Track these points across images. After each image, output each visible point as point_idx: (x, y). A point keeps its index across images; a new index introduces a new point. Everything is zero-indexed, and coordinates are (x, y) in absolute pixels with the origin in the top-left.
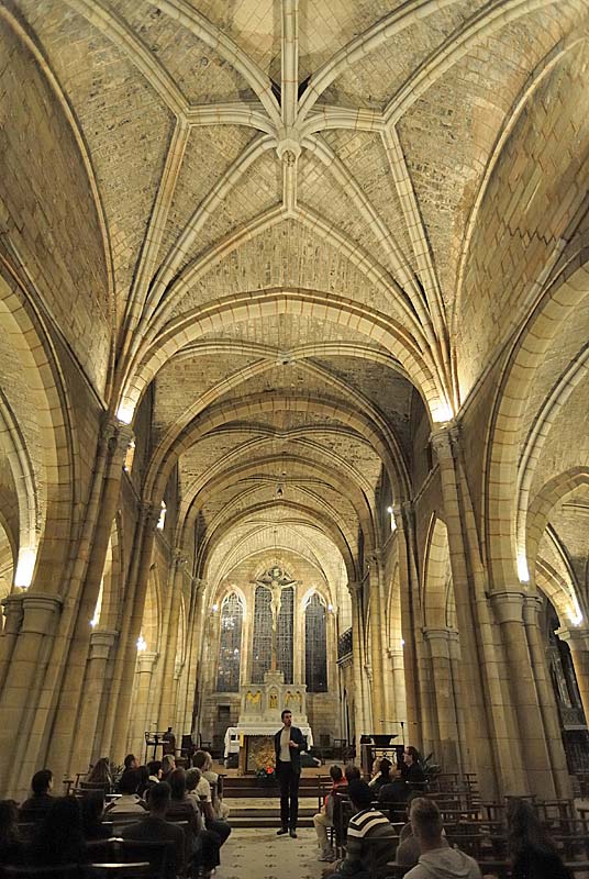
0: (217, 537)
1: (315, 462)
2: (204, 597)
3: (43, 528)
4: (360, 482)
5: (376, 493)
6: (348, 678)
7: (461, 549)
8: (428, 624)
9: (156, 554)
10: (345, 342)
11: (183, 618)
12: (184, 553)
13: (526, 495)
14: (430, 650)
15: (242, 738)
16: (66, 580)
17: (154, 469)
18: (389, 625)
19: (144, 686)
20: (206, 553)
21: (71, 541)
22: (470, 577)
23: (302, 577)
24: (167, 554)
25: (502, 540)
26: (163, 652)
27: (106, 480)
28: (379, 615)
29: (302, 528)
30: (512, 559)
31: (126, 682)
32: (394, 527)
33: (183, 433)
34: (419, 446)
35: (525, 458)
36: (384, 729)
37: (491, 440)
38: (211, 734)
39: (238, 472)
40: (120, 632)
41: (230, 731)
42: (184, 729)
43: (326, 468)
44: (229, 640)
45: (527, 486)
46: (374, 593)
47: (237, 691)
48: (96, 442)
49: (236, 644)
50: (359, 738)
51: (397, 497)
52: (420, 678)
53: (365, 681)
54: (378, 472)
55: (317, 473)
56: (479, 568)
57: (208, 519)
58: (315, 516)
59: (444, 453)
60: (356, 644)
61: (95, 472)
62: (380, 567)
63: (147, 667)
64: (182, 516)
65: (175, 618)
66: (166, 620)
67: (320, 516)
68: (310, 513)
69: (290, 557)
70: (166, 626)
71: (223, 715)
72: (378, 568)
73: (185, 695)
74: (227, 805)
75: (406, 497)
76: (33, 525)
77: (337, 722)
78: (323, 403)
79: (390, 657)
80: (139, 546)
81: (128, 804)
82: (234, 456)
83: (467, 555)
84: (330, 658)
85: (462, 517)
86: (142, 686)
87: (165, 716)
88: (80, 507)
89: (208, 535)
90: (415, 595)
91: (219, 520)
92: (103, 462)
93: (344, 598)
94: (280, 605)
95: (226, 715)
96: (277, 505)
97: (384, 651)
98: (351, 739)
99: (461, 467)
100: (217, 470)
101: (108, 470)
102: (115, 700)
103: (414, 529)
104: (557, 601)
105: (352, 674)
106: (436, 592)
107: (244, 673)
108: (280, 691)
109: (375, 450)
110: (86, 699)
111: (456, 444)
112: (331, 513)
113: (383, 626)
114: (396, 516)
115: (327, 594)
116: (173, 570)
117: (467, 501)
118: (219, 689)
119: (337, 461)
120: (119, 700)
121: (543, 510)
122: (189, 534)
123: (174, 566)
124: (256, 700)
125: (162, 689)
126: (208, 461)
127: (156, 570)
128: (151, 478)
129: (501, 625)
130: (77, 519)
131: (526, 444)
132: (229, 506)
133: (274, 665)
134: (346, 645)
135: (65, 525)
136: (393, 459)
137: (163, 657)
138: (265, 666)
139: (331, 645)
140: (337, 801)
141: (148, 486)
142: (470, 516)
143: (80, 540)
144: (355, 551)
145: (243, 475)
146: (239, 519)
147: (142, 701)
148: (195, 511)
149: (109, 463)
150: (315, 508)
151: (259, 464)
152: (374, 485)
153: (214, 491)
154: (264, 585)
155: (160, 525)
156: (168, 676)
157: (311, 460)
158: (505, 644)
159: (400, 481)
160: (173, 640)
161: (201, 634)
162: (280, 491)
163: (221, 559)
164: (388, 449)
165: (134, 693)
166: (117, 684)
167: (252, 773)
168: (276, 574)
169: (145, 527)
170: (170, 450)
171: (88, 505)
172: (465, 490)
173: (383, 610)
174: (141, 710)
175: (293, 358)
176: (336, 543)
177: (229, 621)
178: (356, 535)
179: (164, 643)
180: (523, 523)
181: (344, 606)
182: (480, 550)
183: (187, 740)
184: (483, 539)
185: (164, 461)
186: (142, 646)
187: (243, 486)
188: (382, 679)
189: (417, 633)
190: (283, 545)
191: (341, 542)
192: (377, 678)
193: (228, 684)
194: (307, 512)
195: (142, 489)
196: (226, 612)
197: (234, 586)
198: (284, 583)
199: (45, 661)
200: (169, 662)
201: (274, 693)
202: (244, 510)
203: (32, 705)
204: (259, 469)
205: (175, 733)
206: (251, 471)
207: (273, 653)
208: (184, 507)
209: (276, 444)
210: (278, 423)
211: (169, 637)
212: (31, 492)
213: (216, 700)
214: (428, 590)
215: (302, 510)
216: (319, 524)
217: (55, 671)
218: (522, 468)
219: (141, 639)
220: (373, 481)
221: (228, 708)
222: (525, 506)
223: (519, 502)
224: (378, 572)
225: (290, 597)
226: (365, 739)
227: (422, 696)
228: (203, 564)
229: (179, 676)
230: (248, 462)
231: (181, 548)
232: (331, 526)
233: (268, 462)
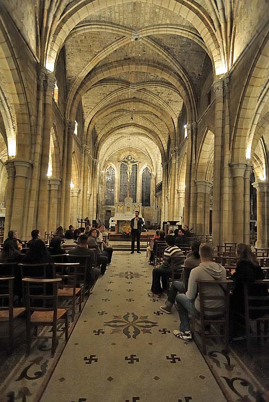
0: (103, 140)
1: (150, 103)
2: (98, 168)
3: (16, 128)
4: (171, 114)
5: (179, 120)
6: (159, 201)
7: (220, 143)
8: (197, 179)
9: (75, 146)
10: (171, 25)
11: (89, 176)
12: (88, 147)
13: (258, 116)
14: (197, 189)
15: (116, 221)
16: (32, 154)
17: (69, 103)
18: (179, 180)
19: (75, 202)
20: (98, 148)
21: (32, 135)
22: (223, 157)
23: (141, 160)
24: (80, 147)
25: (242, 139)
26: (82, 189)
27: (45, 104)
28: (175, 176)
29: (141, 137)
30: (244, 148)
31: (67, 199)
32: (186, 135)
33: (83, 83)
34: (204, 92)
35: (262, 95)
36: (173, 219)
37: (247, 84)
38: (104, 220)
39: (111, 107)
40: (62, 179)
41: (111, 219)
42: (93, 217)
43: (155, 106)
44: (110, 185)
45: (260, 111)
46: (173, 166)
47: (114, 205)
48: (36, 82)
49: (113, 187)
50: (162, 223)
51: (189, 121)
52: (191, 200)
53: (166, 202)
54: (180, 109)
55: (150, 109)
56: (228, 152)
57: (98, 132)
58: (148, 132)
59: (219, 93)
60: (163, 188)
61: (38, 99)
62: (177, 154)
63: (76, 194)
64: (86, 129)
65: (86, 175)
66: (82, 176)
67: (151, 131)
68: (146, 130)
69: (136, 151)
70: (82, 178)
71: (108, 214)
72: (176, 156)
73: (92, 205)
74: (111, 244)
75: (194, 120)
76: (12, 127)
77: (154, 217)
78: (156, 67)
79: (178, 193)
80: (66, 141)
81: (71, 242)
82: (109, 99)
83: (223, 147)
84: (152, 193)
85: (223, 128)
86: (74, 202)
87: (85, 213)
88: (33, 118)
89: (99, 139)
90: (193, 166)
91: (103, 133)
92: (42, 94)
93: (159, 170)
94: (131, 172)
95: (109, 213)
96: (130, 125)
97: (176, 190)
98: (159, 223)
99: (227, 101)
100: (101, 106)
101: (45, 98)
102: (63, 206)
103: (196, 136)
104: (256, 171)
105: (161, 200)
106: (203, 165)
107: (116, 198)
108: (131, 205)
109: (181, 96)
110: (51, 205)
111: (226, 88)
112: (156, 130)
113: (176, 180)
114: (188, 130)
115: (152, 168)
116: (83, 154)
117: (227, 119)
118: (106, 204)
119: (161, 102)
120: (65, 206)
121: (264, 125)
122: (90, 138)
123: (84, 152)
124: (121, 208)
125: (83, 203)
126: (96, 101)
127: (76, 154)
128: (68, 108)
129: (234, 178)
130: (33, 124)
131: (265, 87)
132: (108, 126)
133: (128, 195)
134: (159, 188)
135: (27, 127)
136: (190, 101)
137: (82, 191)
138: (125, 196)
139: (153, 188)
140: (155, 243)
141: (68, 112)
142: (227, 127)
143: (36, 135)
144: (166, 148)
145: (114, 109)
146: (112, 132)
147: (75, 207)
148: (91, 127)
149: (45, 95)
150: (148, 127)
151: (122, 103)
152: (178, 115)
153: (100, 117)
154: (124, 163)
155: (76, 132)
156: (85, 198)
157: (147, 102)
158: (234, 186)
159: (192, 112)
160: (86, 184)
161: (98, 183)
162: (132, 118)
163: (105, 150)
164: (188, 94)
165: (71, 205)
166: (63, 200)
167: (120, 233)
168: (130, 158)
169: (68, 133)
170: (77, 93)
171: (37, 117)
172: (227, 113)
173: (177, 174)
174: (75, 210)
175: (141, 36)
176: (157, 144)
177: (109, 178)
178: (167, 141)
179: (82, 185)
180: (253, 131)
181: (159, 173)
182: (230, 144)
183: (94, 221)
184: (232, 138)
185: (74, 99)
186: (72, 186)
187: (114, 115)
188: (174, 201)
189: (192, 183)
190: (133, 145)
191: (160, 144)
192: (172, 201)
193: (109, 202)
194: (144, 129)
195: (65, 113)
196: (108, 175)
197: (111, 163)
198: (133, 162)
199: (29, 188)
200: (85, 193)
201: (128, 206)
202: (115, 128)
203: (27, 206)
204: (122, 106)
205: (89, 219)
206: (118, 107)
207: (128, 191)
208: (86, 124)
209: (130, 92)
210: (132, 80)
211: (84, 183)
212: (7, 110)
213: (105, 208)
214: (199, 164)
215: (142, 128)
216: (150, 135)
217: (34, 194)
218: (259, 102)
219: (72, 183)
220: (178, 113)
221: (110, 211)
222: (256, 122)
223: (254, 120)
224: (176, 157)
225: (135, 168)
226: (165, 223)
227: (191, 207)
228: (97, 153)
229: (90, 198)
230: (116, 102)
231: (86, 144)
232: (156, 136)
233: (126, 102)
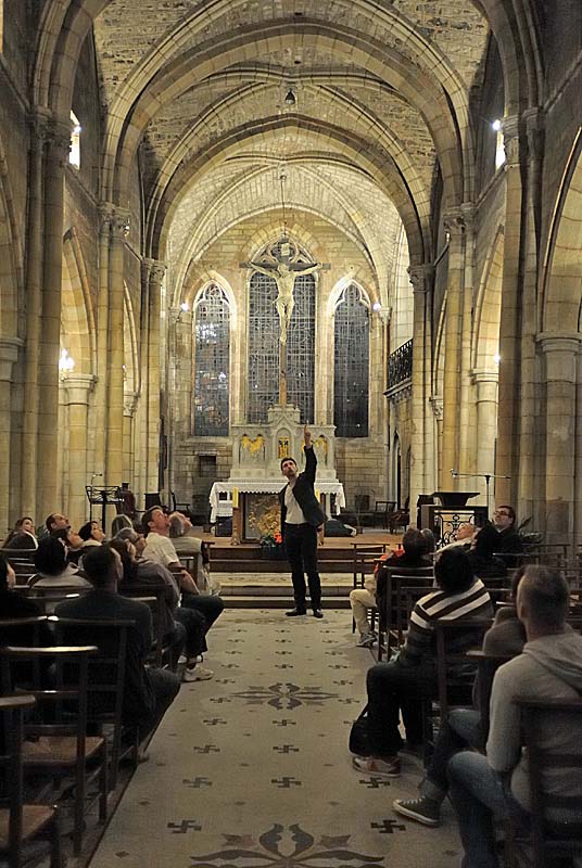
0: (179, 184)
1: (359, 34)
2: (163, 291)
4: (442, 74)
6: (402, 418)
8: (547, 328)
9: (72, 211)
11: (130, 324)
12: (123, 212)
14: (544, 369)
15: (236, 497)
17: (47, 44)
18: (476, 334)
19: (78, 423)
20: (162, 214)
23: (330, 258)
24: (93, 213)
26: (102, 375)
28: (461, 316)
29: (329, 170)
31: (47, 415)
32: (500, 159)
36: (456, 483)
38: (189, 493)
39: (209, 56)
40: (25, 340)
41: (217, 487)
42: (146, 484)
43: (378, 47)
44: (209, 359)
46: (454, 279)
47: (226, 435)
49: (221, 364)
50: (415, 499)
51: (512, 102)
52: (524, 411)
53: (430, 421)
54: (478, 55)
55: (360, 58)
57: (161, 152)
58: (355, 147)
60: (418, 365)
62: (469, 236)
63: (78, 396)
64: (112, 143)
65: (116, 321)
66: (103, 324)
67: (364, 145)
68: (347, 141)
69: (309, 223)
70: (103, 334)
71: (206, 468)
72: (464, 238)
73: (143, 438)
75: (530, 98)
77: (382, 478)
79: (474, 383)
82: (200, 23)
84: (375, 387)
86: (73, 425)
87: (114, 467)
89: (163, 181)
90: (529, 280)
91: (181, 154)
93: (400, 293)
94: (292, 304)
95: (210, 468)
96: (284, 124)
97: (465, 374)
98: (403, 501)
100: (169, 51)
102: (33, 442)
103: (540, 161)
105: (410, 410)
106: (567, 274)
107: (236, 410)
108: (294, 433)
112: (385, 141)
113: (467, 335)
114: (507, 138)
115: (373, 287)
116: (105, 242)
118: (198, 432)
119: (401, 32)
120: (39, 442)
122: (128, 178)
123: (106, 234)
124: (257, 446)
125: (107, 429)
126: (150, 34)
127: (76, 241)
128: (44, 64)
132: (198, 127)
133: (283, 396)
134: (402, 366)
136: (513, 23)
137: (102, 382)
138: (269, 399)
139: (377, 367)
141: (41, 80)
144: (424, 209)
145: (221, 62)
146: (216, 152)
147: (76, 444)
148: (134, 134)
152: (469, 81)
153: (166, 96)
154: (263, 271)
155: (74, 158)
156: (114, 409)
157: (349, 30)
159: (522, 67)
160: (116, 355)
161: (164, 350)
162: (290, 96)
163: (188, 224)
165: (62, 435)
166: (33, 419)
167: (252, 541)
168: (285, 252)
169: (45, 161)
173: (468, 309)
174: (77, 457)
176: (392, 196)
177: (208, 331)
178: (429, 181)
179: (103, 360)
181: (400, 306)
183: (152, 500)
185: (65, 29)
186: (67, 363)
187: (220, 87)
188: (458, 416)
189: (526, 344)
190: (298, 201)
191: (400, 192)
192: (451, 416)
193: (210, 425)
194: (339, 138)
195: (31, 86)
196: (202, 316)
197: (213, 273)
198: (299, 267)
200: (115, 389)
201: (283, 436)
202: (225, 135)
204: (250, 51)
205: (134, 489)
206: (235, 56)
207: (282, 380)
208: (114, 125)
211: (109, 351)
213: (194, 447)
214: (553, 272)
215: (332, 134)
216: (362, 161)
219: (63, 353)
220: (468, 72)
221: (213, 458)
224: (464, 245)
225: (309, 290)
226: (423, 500)
227: (523, 439)
228: (157, 234)
229: (133, 411)
230: (226, 35)
231: (116, 203)
232: (384, 163)
233: (265, 35)
